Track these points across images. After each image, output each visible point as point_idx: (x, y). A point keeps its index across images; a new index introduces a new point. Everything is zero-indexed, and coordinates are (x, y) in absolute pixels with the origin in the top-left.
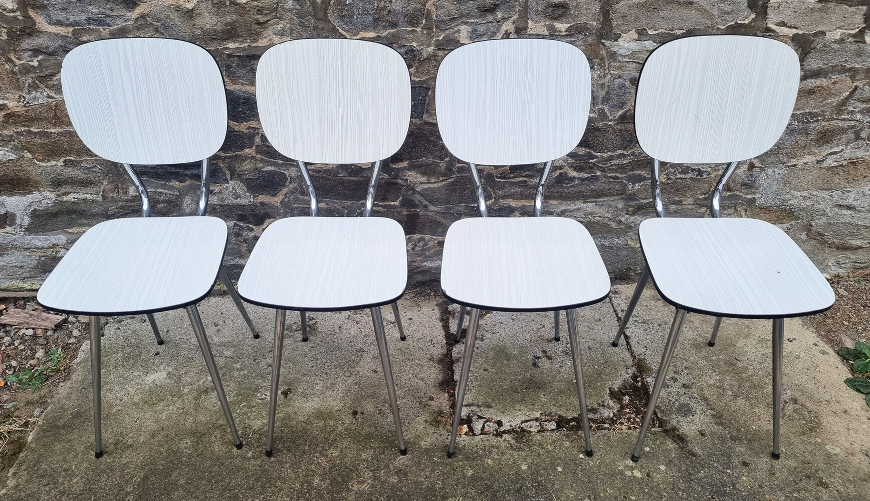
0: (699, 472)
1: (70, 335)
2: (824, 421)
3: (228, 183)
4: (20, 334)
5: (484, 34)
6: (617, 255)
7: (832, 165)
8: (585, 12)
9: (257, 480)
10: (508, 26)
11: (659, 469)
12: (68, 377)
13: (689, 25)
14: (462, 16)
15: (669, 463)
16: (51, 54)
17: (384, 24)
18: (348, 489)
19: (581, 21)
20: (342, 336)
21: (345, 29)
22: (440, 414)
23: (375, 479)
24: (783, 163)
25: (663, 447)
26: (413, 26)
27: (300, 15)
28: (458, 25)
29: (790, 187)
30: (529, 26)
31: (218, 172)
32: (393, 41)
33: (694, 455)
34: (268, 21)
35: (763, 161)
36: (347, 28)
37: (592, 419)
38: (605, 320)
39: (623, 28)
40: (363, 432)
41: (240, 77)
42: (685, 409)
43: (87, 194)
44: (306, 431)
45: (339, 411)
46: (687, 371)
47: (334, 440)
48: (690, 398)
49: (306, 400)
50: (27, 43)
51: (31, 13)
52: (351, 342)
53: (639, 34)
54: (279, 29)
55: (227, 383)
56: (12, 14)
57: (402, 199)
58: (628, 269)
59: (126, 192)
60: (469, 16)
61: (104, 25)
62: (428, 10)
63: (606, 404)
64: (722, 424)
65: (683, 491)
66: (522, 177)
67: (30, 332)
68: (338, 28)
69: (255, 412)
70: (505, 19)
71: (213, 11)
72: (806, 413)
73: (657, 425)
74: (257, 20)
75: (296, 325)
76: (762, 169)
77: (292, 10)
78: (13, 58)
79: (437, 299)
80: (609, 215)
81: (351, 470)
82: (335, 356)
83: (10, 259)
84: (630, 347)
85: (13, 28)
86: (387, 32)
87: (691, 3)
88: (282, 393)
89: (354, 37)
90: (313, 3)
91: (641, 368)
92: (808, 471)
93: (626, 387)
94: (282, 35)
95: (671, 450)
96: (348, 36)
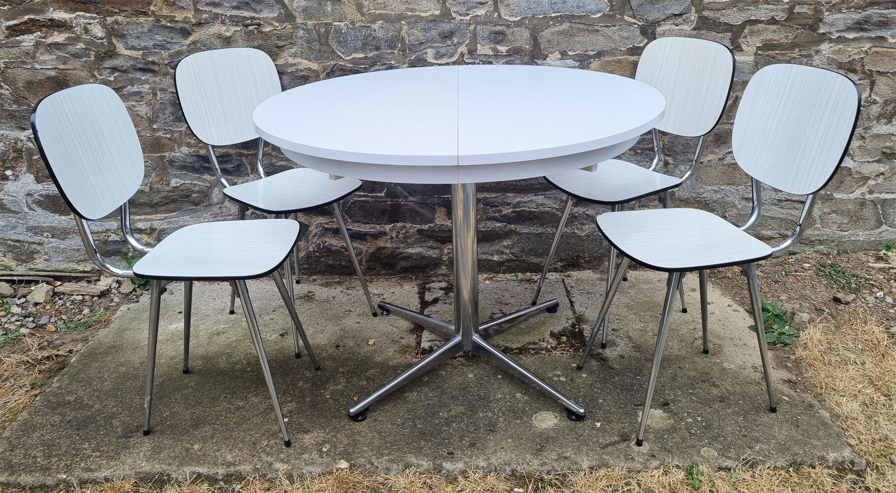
0: (614, 378)
1: (112, 301)
2: (725, 350)
3: (249, 176)
4: (72, 299)
5: (445, 55)
6: (567, 243)
7: (732, 162)
8: (519, 38)
9: (252, 384)
10: (463, 49)
11: (582, 376)
12: (107, 326)
13: (599, 47)
14: (427, 41)
15: (591, 374)
16: (125, 72)
17: (370, 47)
19: (518, 44)
20: (334, 303)
22: (407, 347)
23: (348, 383)
25: (588, 364)
26: (391, 49)
27: (309, 42)
28: (425, 48)
29: (702, 182)
30: (478, 48)
33: (612, 369)
34: (284, 46)
35: (676, 159)
36: (343, 51)
37: (532, 348)
38: (555, 292)
39: (550, 50)
40: (343, 357)
42: (611, 343)
45: (325, 345)
46: (618, 321)
48: (616, 337)
50: (109, 63)
51: (114, 40)
52: (341, 306)
53: (562, 54)
54: (292, 51)
56: (100, 41)
57: (387, 191)
58: (578, 257)
59: (168, 185)
60: (433, 41)
61: (165, 49)
62: (402, 37)
63: (545, 341)
64: (639, 351)
65: (598, 389)
67: (80, 298)
70: (460, 44)
71: (245, 38)
74: (276, 44)
76: (676, 166)
77: (303, 37)
78: (96, 74)
79: (418, 281)
80: (556, 206)
81: (329, 378)
83: (70, 243)
84: (574, 308)
85: (99, 51)
86: (372, 54)
87: (597, 31)
88: (280, 335)
89: (348, 58)
90: (318, 32)
91: (580, 319)
92: (705, 378)
93: (565, 332)
94: (295, 56)
95: (594, 366)
96: (343, 57)
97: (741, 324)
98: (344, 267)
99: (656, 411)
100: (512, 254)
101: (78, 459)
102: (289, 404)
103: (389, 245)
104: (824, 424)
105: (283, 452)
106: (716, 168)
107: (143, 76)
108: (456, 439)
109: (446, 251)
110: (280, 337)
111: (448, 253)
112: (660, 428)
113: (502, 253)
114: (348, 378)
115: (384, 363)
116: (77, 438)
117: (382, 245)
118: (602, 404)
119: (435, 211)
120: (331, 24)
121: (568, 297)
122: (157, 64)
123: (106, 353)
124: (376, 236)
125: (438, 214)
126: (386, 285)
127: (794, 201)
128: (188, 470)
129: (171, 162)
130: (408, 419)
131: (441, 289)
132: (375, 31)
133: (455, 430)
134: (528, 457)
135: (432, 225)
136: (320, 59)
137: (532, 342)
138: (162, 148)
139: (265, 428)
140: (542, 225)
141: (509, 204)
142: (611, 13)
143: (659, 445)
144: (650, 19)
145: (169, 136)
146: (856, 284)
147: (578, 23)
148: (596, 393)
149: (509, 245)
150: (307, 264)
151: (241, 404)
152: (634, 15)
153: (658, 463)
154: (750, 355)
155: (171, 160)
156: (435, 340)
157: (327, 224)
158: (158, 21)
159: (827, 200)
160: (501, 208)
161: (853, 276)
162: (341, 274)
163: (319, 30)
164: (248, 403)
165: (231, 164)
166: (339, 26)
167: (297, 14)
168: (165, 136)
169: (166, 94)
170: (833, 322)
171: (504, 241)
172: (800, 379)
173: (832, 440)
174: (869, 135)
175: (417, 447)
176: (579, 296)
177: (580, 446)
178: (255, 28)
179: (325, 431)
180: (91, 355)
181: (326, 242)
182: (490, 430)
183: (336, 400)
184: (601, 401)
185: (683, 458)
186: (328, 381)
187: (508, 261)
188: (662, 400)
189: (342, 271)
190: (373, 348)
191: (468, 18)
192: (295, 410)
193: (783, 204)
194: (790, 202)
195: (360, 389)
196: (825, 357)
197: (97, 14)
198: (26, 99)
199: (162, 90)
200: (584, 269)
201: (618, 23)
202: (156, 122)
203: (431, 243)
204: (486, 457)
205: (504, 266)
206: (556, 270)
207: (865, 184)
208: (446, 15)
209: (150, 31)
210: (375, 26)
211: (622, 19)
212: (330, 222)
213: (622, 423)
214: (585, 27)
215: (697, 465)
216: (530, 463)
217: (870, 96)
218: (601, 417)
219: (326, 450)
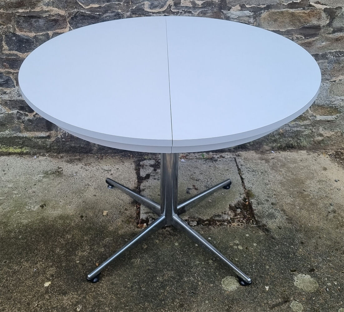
0: (276, 247)
3: (15, 88)
5: (158, 6)
9: (23, 250)
11: (253, 245)
13: (268, 3)
15: (259, 242)
18: (75, 254)
20: (77, 177)
21: (82, 2)
22: (130, 218)
23: (91, 250)
24: (328, 80)
25: (257, 234)
32: (108, 9)
33: (273, 238)
37: (218, 220)
38: (231, 170)
39: (233, 4)
40: (86, 226)
41: (24, 28)
42: (271, 215)
44: (53, 226)
45: (73, 215)
46: (275, 196)
47: (69, 230)
48: (275, 210)
49: (54, 210)
52: (82, 180)
55: (9, 201)
63: (226, 213)
64: (292, 223)
65: (265, 256)
68: (78, 2)
69: (24, 215)
72: (340, 218)
73: (255, 224)
75: (50, 171)
79: (134, 158)
82: (73, 188)
84: (244, 184)
88: (41, 206)
91: (249, 194)
93: (239, 205)
94: (48, 5)
95: (261, 236)
102: (51, 269)
108: (169, 300)
110: (40, 208)
112: (310, 291)
114: (91, 245)
115: (115, 232)
118: (268, 269)
121: (239, 174)
126: (113, 162)
130: (135, 282)
131: (151, 166)
133: (168, 293)
137: (217, 214)
143: (310, 306)
148: (264, 260)
150: (56, 146)
151: (16, 268)
156: (150, 212)
162: (80, 153)
164: (22, 267)
175: (143, 308)
176: (247, 173)
177: (255, 308)
179: (78, 293)
182: (193, 292)
183: (83, 265)
184: (268, 267)
188: (309, 266)
189: (81, 150)
190: (107, 219)
192: (55, 274)
195: (100, 255)
200: (249, 150)
206: (230, 151)
213: (283, 287)
218: (269, 281)
219: (79, 310)
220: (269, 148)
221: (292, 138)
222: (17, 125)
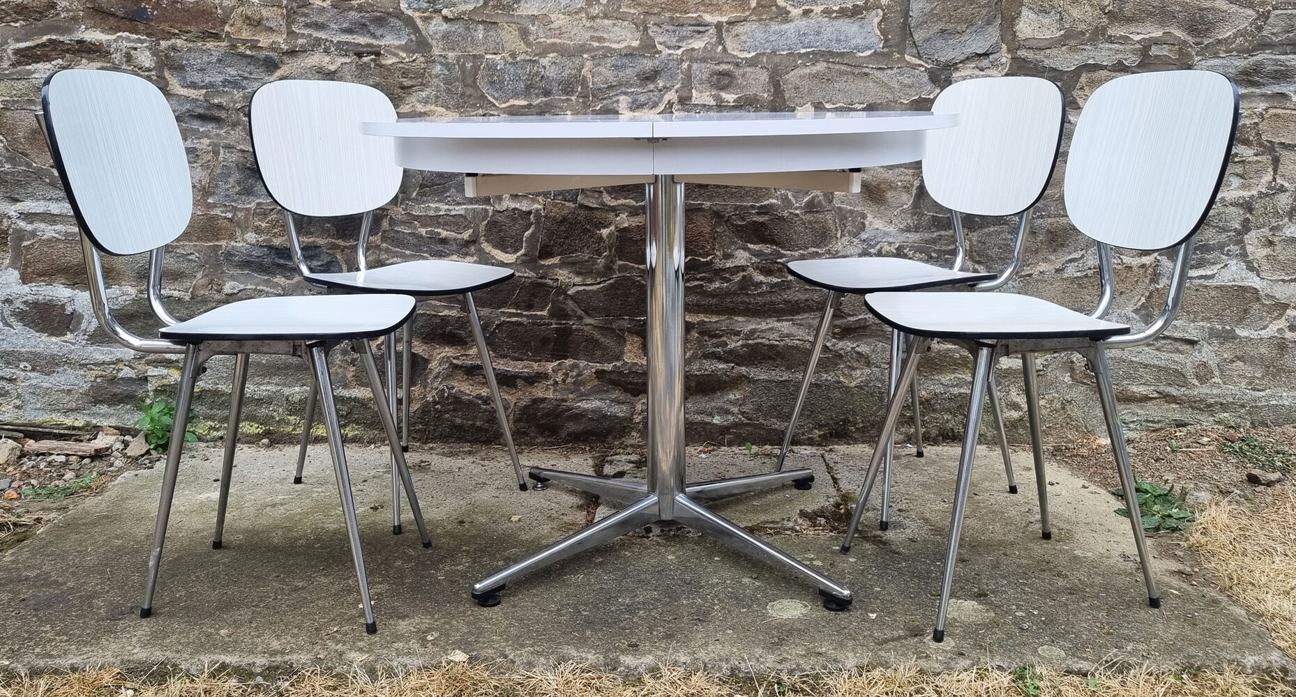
0: (900, 564)
2: (1077, 536)
4: (49, 459)
5: (645, 104)
6: (828, 398)
7: (1075, 275)
8: (753, 82)
10: (671, 96)
12: (99, 493)
13: (870, 99)
14: (620, 85)
15: (862, 557)
17: (536, 91)
19: (751, 91)
21: (494, 96)
22: (572, 525)
25: (858, 547)
26: (567, 94)
27: (447, 82)
28: (617, 95)
30: (694, 95)
31: (334, 266)
32: (545, 110)
34: (412, 86)
36: (496, 95)
37: (771, 527)
39: (798, 101)
40: (468, 534)
43: (175, 290)
45: (442, 520)
46: (908, 501)
48: (904, 518)
51: (167, 74)
52: (471, 478)
54: (424, 95)
55: (301, 501)
57: (552, 307)
58: (846, 420)
59: (219, 291)
60: (628, 84)
61: (239, 88)
62: (583, 76)
63: (792, 519)
64: (941, 535)
66: (698, 280)
67: (63, 458)
68: (487, 95)
70: (666, 89)
74: (401, 83)
77: (440, 74)
79: (593, 453)
81: (445, 557)
83: (58, 379)
84: (837, 485)
86: (539, 100)
87: (866, 74)
88: (372, 508)
89: (503, 106)
90: (463, 68)
91: (847, 498)
92: (1045, 566)
93: (823, 512)
94: (426, 102)
95: (868, 550)
96: (497, 104)
97: (1103, 507)
98: (480, 429)
99: (966, 603)
100: (743, 413)
101: (32, 643)
102: (381, 585)
103: (550, 395)
104: (1237, 622)
105: (362, 640)
106: (1052, 284)
107: (202, 127)
108: (642, 629)
109: (639, 407)
110: (372, 510)
111: (642, 411)
112: (973, 621)
113: (727, 412)
114: (475, 558)
115: (532, 543)
116: (34, 619)
117: (540, 395)
118: (879, 592)
119: (625, 341)
120: (482, 57)
121: (829, 473)
122: (224, 109)
123: (94, 524)
124: (532, 380)
125: (628, 347)
126: (544, 457)
127: (1176, 339)
128: (206, 659)
129: (229, 255)
130: (568, 604)
131: (630, 462)
132: (544, 67)
133: (642, 619)
134: (759, 651)
135: (618, 364)
136: (463, 107)
137: (770, 520)
138: (218, 234)
139: (336, 612)
140: (789, 368)
141: (738, 333)
142: (886, 50)
143: (971, 641)
144: (943, 59)
145: (229, 215)
146: (1282, 462)
147: (838, 63)
148: (870, 580)
149: (738, 399)
150: (421, 423)
151: (301, 584)
152: (919, 53)
153: (968, 662)
154: (1118, 543)
155: (229, 252)
157: (455, 358)
158: (234, 46)
159: (1226, 339)
160: (725, 339)
161: (1278, 453)
162: (473, 442)
163: (464, 64)
164: (313, 583)
165: (318, 261)
166: (493, 60)
167: (434, 42)
168: (224, 215)
169: (232, 153)
170: (1248, 505)
171: (730, 393)
172: (1196, 570)
173: (1250, 641)
174: (1280, 239)
175: (579, 637)
176: (846, 472)
177: (842, 640)
178: (372, 60)
179: (433, 617)
180: (71, 526)
181: (453, 388)
182: (698, 619)
183: (454, 581)
184: (878, 589)
185: (1009, 657)
186: (442, 559)
187: (736, 425)
188: (976, 590)
190: (518, 525)
191: (680, 52)
192: (386, 592)
193: (1159, 344)
194: (1169, 341)
196: (1237, 545)
197: (148, 35)
198: (26, 155)
199: (229, 147)
200: (856, 440)
201: (897, 64)
202: (213, 194)
203: (616, 394)
204: (689, 651)
205: (730, 433)
206: (811, 442)
207: (1281, 315)
208: (648, 47)
209: (220, 61)
210: (545, 61)
211: (902, 59)
212: (462, 355)
213: (911, 615)
214: (849, 69)
215: (1033, 666)
216: (761, 659)
217: (1274, 179)
218: (878, 607)
219: (432, 638)
220: (901, 437)
221: (951, 413)
222: (339, 370)
